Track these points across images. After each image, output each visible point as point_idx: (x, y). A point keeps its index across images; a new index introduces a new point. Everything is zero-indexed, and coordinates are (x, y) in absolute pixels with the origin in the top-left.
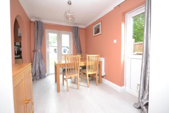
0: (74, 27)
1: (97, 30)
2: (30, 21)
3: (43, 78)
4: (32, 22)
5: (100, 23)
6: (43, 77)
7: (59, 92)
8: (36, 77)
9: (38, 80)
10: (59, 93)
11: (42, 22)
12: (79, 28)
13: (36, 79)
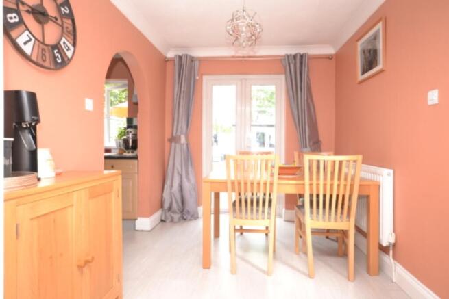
0: (288, 56)
1: (368, 55)
2: (165, 58)
3: (190, 220)
4: (168, 60)
5: (380, 26)
6: (189, 217)
7: (209, 268)
8: (173, 215)
9: (175, 223)
10: (207, 270)
11: (193, 57)
12: (309, 59)
13: (172, 221)
